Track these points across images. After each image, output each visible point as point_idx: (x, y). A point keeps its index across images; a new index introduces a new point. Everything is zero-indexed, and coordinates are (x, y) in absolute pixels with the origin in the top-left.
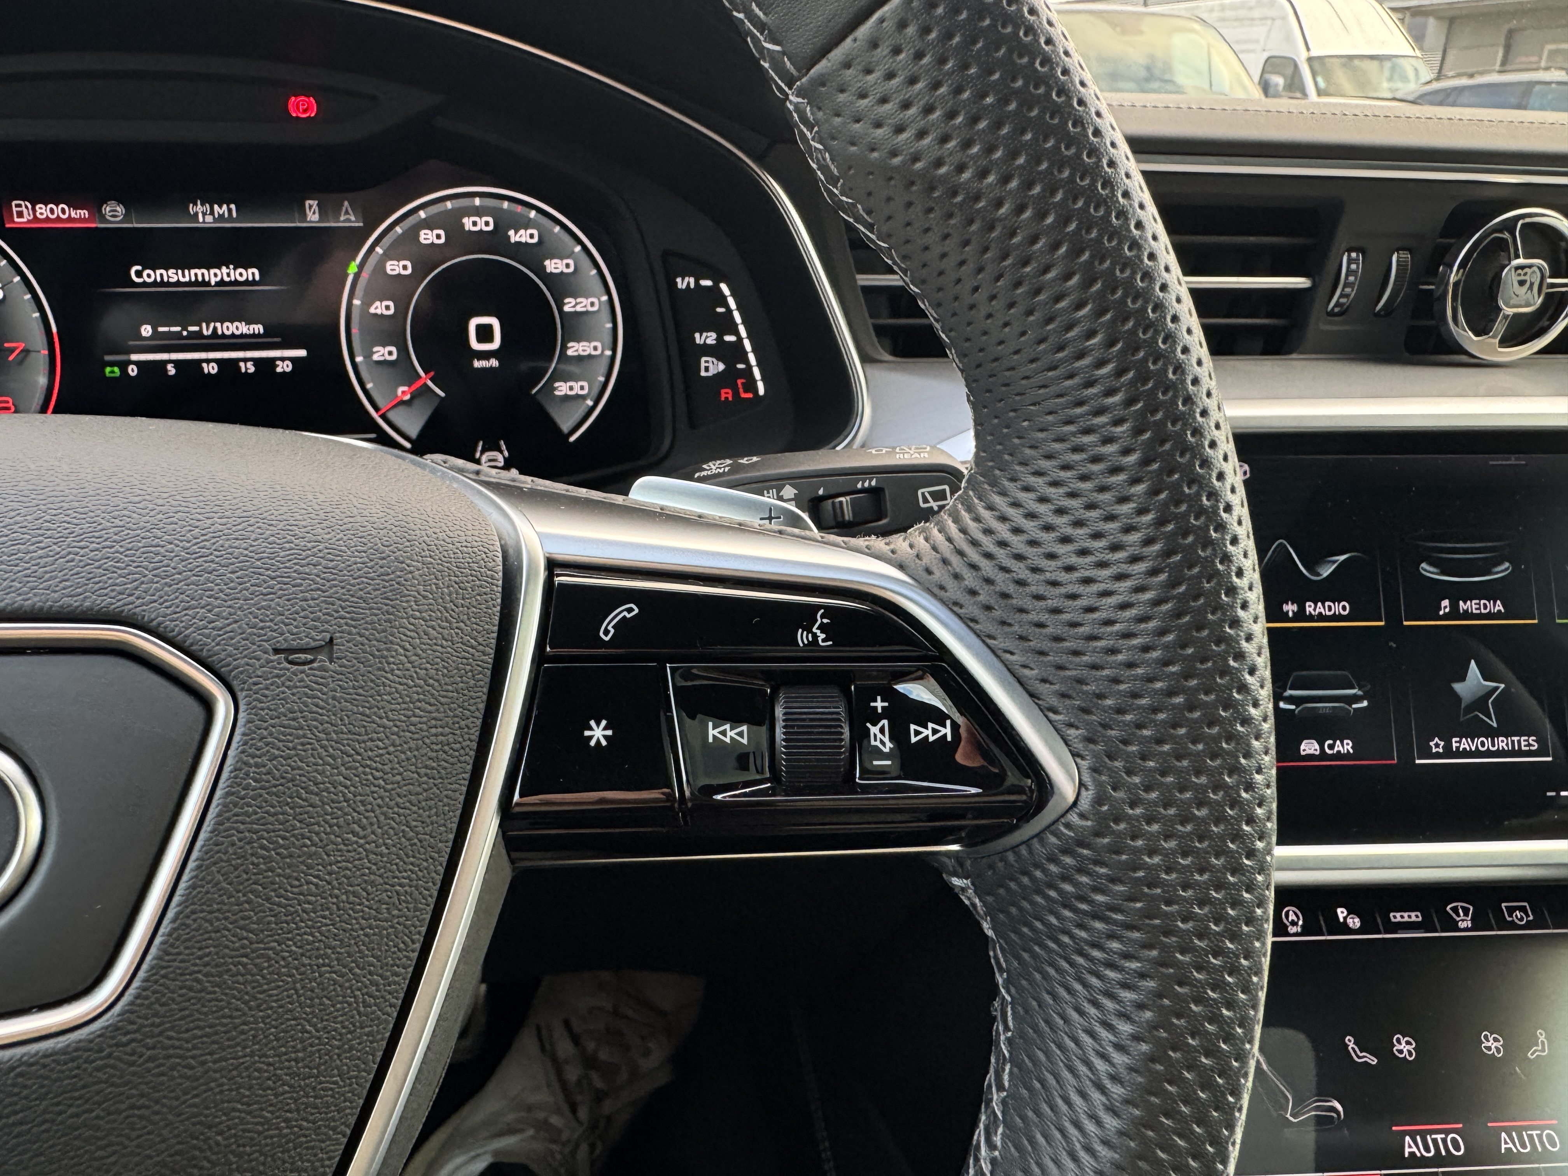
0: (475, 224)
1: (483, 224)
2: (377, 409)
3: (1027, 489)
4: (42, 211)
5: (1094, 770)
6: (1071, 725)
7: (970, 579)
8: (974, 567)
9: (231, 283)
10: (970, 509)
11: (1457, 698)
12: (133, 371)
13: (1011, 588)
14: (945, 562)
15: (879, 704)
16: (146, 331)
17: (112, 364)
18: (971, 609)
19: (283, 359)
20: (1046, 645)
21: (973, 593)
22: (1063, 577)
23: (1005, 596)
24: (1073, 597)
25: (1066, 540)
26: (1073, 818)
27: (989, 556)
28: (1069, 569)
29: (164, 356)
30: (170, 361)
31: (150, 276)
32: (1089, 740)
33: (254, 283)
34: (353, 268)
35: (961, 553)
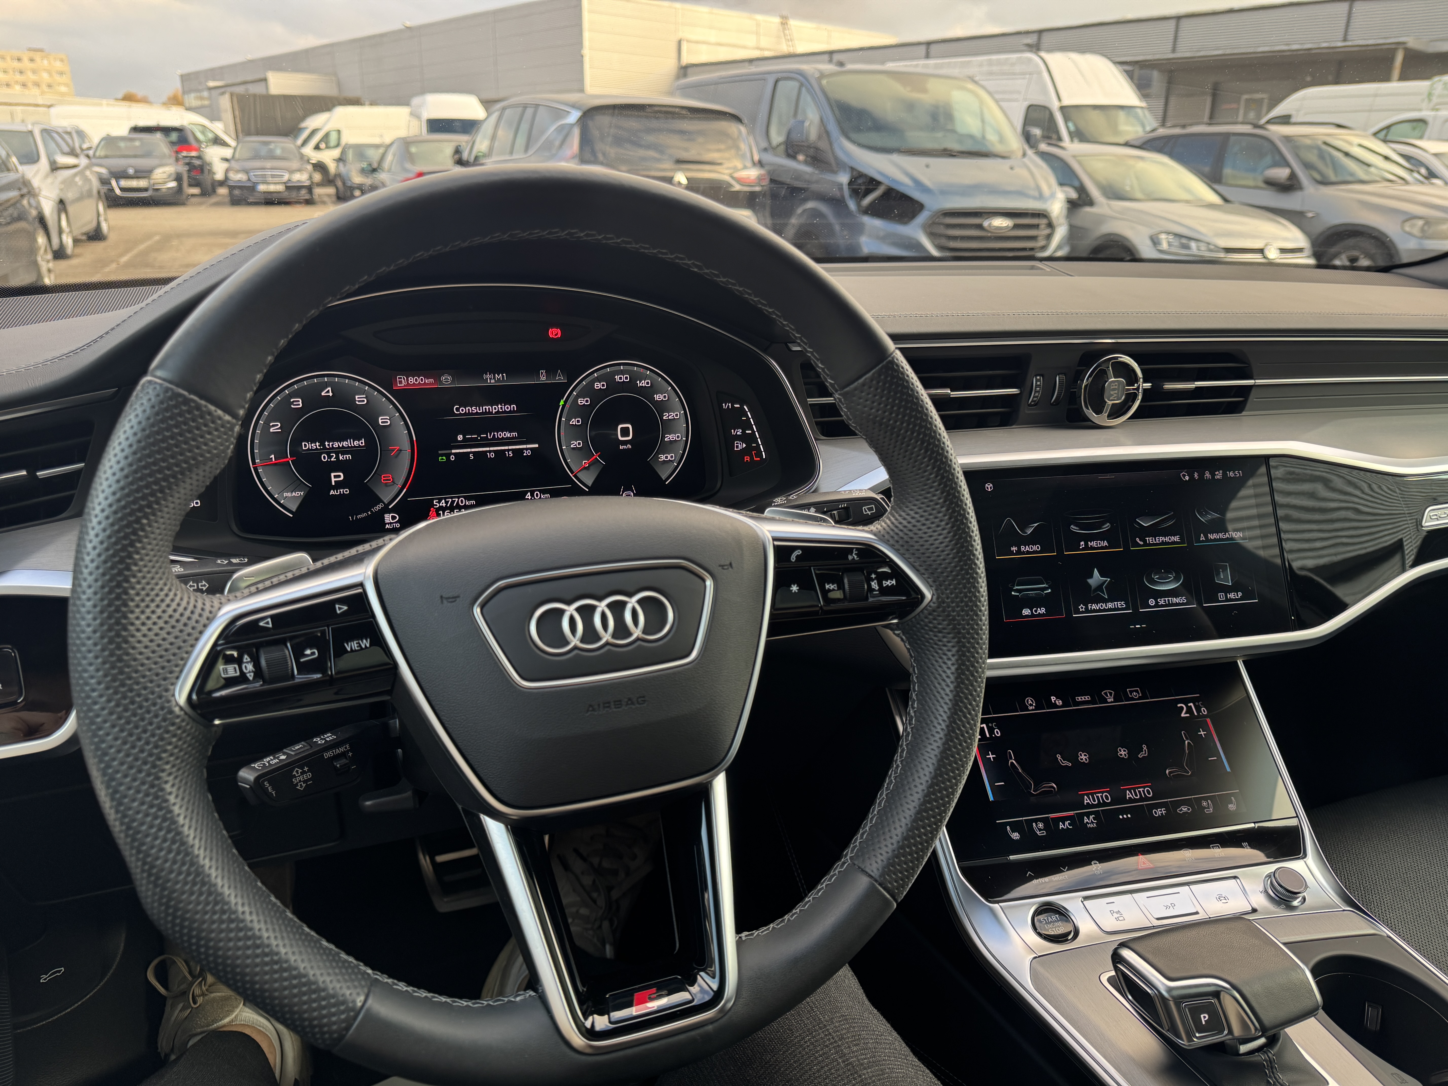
0: (621, 378)
1: (624, 378)
2: (572, 472)
3: (911, 510)
4: (412, 380)
5: (936, 590)
6: (929, 578)
7: (896, 538)
8: (897, 534)
9: (502, 412)
10: (894, 516)
11: (1090, 586)
12: (452, 458)
13: (909, 540)
14: (888, 533)
15: (873, 576)
16: (460, 438)
17: (442, 455)
18: (897, 546)
19: (527, 449)
20: (920, 555)
21: (897, 542)
22: (924, 535)
23: (907, 542)
24: (927, 541)
25: (924, 525)
26: (931, 604)
27: (901, 530)
28: (925, 533)
29: (469, 450)
30: (471, 452)
31: (463, 410)
32: (934, 581)
33: (514, 412)
34: (562, 403)
35: (893, 530)
